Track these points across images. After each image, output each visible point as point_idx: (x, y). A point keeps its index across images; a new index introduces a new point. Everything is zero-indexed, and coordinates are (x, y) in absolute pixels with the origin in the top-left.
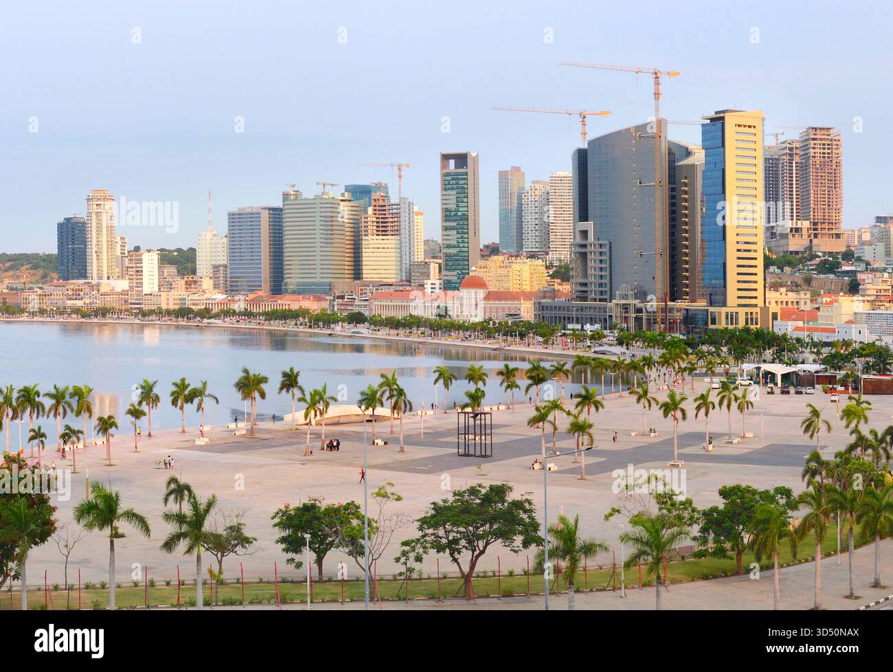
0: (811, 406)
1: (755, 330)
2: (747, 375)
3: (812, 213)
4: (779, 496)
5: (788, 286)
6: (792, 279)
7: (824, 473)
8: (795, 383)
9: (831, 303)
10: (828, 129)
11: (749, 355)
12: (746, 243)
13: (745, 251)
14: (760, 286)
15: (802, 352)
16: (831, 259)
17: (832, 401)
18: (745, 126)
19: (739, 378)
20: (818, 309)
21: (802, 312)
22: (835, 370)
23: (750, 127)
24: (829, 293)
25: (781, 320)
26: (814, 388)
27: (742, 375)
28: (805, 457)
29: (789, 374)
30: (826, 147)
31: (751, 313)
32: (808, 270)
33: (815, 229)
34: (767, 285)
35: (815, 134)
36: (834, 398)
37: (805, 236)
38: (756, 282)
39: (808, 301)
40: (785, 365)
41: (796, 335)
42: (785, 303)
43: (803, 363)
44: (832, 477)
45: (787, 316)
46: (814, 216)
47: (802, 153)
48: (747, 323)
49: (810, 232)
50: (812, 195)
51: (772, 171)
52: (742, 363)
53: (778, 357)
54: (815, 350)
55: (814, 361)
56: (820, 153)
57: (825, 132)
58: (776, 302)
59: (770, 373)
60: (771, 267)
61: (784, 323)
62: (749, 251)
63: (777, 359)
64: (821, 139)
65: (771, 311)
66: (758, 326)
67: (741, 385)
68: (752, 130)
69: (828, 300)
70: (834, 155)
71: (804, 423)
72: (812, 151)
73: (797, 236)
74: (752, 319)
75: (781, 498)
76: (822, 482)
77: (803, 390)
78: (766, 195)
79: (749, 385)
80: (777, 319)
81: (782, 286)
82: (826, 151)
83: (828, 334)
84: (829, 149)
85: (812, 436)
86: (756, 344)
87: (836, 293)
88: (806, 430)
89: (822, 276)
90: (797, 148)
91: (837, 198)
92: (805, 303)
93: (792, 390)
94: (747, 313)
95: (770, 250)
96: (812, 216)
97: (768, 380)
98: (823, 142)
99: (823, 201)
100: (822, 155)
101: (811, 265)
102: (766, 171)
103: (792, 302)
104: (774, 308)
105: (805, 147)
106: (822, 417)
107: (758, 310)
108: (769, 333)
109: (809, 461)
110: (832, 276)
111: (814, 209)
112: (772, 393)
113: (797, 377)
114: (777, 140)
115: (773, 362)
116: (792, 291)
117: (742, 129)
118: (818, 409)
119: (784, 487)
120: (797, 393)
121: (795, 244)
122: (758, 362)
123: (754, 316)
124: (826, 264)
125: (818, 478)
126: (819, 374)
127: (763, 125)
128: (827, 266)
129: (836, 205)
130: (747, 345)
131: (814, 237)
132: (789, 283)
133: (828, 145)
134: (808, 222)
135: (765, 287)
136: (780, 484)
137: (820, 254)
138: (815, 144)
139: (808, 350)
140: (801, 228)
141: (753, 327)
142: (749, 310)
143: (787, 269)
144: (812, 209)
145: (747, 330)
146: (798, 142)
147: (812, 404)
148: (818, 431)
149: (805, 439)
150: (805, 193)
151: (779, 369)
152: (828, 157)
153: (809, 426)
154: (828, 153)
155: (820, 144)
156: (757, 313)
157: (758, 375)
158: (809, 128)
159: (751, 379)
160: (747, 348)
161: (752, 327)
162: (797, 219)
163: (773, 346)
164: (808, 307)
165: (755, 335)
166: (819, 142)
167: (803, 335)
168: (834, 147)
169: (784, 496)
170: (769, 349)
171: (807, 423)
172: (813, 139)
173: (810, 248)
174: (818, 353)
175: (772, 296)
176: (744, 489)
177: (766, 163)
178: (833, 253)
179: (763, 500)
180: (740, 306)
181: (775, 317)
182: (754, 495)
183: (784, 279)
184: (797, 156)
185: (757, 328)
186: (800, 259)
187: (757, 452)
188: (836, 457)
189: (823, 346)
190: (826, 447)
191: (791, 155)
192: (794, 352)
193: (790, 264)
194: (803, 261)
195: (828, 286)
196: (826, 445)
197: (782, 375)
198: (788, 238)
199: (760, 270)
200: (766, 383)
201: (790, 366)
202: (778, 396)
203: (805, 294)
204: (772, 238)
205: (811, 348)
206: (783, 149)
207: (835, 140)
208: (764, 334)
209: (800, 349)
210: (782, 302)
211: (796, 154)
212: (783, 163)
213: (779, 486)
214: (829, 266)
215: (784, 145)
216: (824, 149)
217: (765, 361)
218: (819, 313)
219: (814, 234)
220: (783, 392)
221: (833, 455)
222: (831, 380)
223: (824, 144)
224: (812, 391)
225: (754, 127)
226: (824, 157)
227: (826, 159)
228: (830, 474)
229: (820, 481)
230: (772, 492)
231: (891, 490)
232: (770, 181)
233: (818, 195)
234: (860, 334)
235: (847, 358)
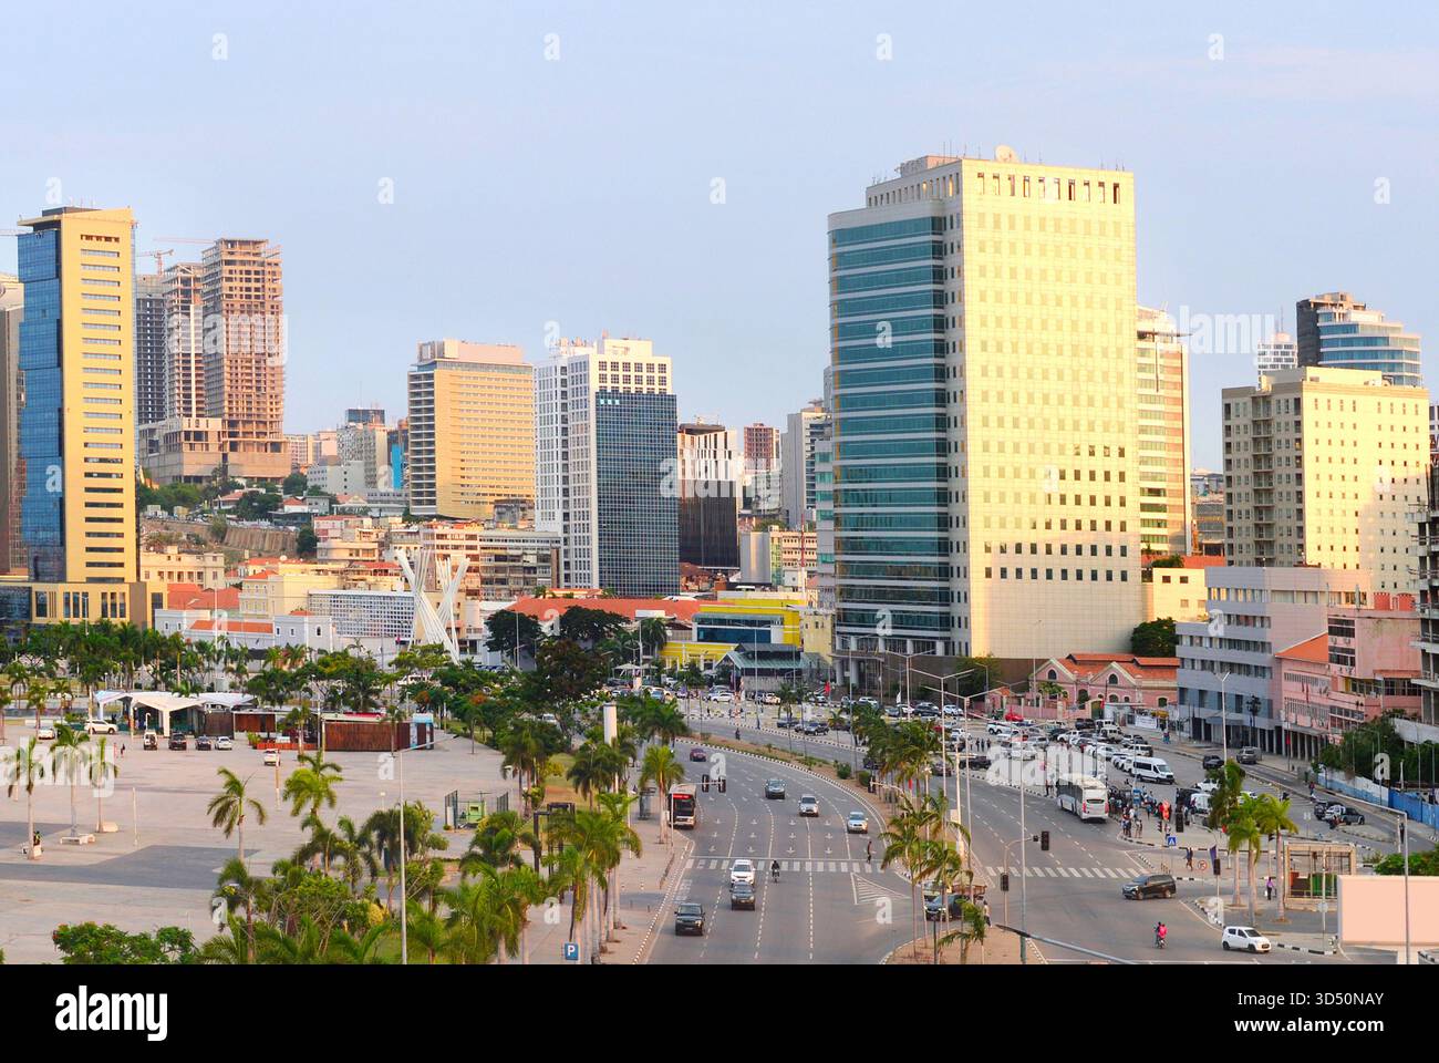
0: (226, 772)
1: (120, 626)
2: (106, 714)
3: (226, 403)
4: (168, 945)
5: (183, 542)
6: (189, 528)
7: (252, 901)
8: (196, 728)
9: (264, 575)
10: (255, 243)
11: (110, 675)
12: (102, 460)
13: (101, 475)
14: (128, 542)
15: (210, 669)
16: (263, 491)
17: (266, 763)
18: (99, 238)
19: (91, 719)
20: (239, 586)
21: (209, 593)
22: (273, 704)
23: (108, 239)
24: (260, 555)
25: (169, 607)
26: (232, 738)
27: (95, 714)
28: (214, 871)
29: (184, 710)
30: (253, 276)
31: (113, 595)
32: (219, 512)
33: (232, 435)
34: (142, 542)
35: (232, 253)
36: (269, 758)
37: (214, 448)
38: (120, 535)
39: (221, 573)
40: (177, 694)
41: (197, 636)
42: (176, 576)
43: (211, 689)
44: (268, 910)
45: (181, 599)
46: (230, 408)
47: (207, 289)
48: (104, 614)
49: (222, 439)
50: (226, 369)
51: (151, 323)
52: (97, 689)
53: (164, 679)
54: (234, 666)
55: (233, 686)
56: (241, 289)
57: (250, 249)
58: (160, 573)
59: (149, 709)
60: (149, 506)
61: (174, 613)
62: (109, 475)
63: (163, 682)
64: (243, 263)
65: (150, 590)
66: (127, 620)
67: (95, 732)
68: (112, 246)
69: (259, 569)
70: (267, 293)
71: (213, 805)
72: (225, 284)
73: (198, 447)
74: (114, 605)
75: (171, 949)
76: (249, 918)
77: (212, 742)
78: (139, 368)
79: (108, 733)
80: (161, 606)
81: (170, 543)
82: (253, 285)
83: (256, 635)
84: (257, 280)
85: (228, 830)
86: (122, 654)
87: (274, 557)
88: (218, 819)
89: (247, 524)
90: (196, 279)
91: (273, 375)
92: (215, 575)
93: (191, 741)
94: (104, 595)
95: (147, 474)
96: (226, 410)
97: (146, 724)
98: (247, 268)
99: (248, 381)
100: (244, 293)
101: (225, 503)
102: (138, 322)
103: (190, 574)
104: (155, 585)
105: (213, 278)
106: (248, 794)
107: (125, 588)
108: (146, 632)
109: (223, 878)
110: (265, 524)
111: (230, 395)
112: (153, 747)
113: (199, 718)
114: (160, 264)
115: (154, 688)
116: (190, 552)
117: (93, 244)
118: (239, 778)
119: (176, 929)
120: (201, 747)
121: (196, 462)
122: (127, 688)
123: (118, 601)
124: (254, 500)
125: (241, 912)
126: (242, 712)
127: (133, 237)
128: (255, 504)
129: (273, 388)
130: (104, 656)
131: (231, 450)
132: (184, 537)
133: (257, 273)
134: (220, 420)
135: (138, 545)
136: (168, 922)
137: (242, 482)
138: (231, 272)
139: (221, 664)
140: (206, 432)
141: (116, 621)
142: (109, 588)
143: (180, 510)
144: (226, 396)
145: (104, 627)
146: (199, 268)
147: (229, 769)
148: (240, 821)
149: (215, 837)
150: (212, 366)
151: (166, 702)
152: (257, 297)
153: (223, 812)
154: (257, 290)
155: (241, 272)
156: (124, 594)
157: (126, 713)
158: (221, 241)
159: (113, 722)
160: (105, 661)
161: (114, 621)
162: (198, 416)
163: (155, 657)
164: (221, 583)
165: (120, 636)
166: (238, 268)
167: (213, 636)
168: (267, 277)
169: (177, 946)
170: (147, 663)
171: (219, 805)
172: (228, 263)
173: (223, 470)
174: (240, 672)
175: (151, 560)
176: (101, 931)
177: (138, 308)
178: (266, 479)
179: (136, 953)
180: (91, 580)
181: (157, 601)
182: (119, 942)
183: (175, 529)
184: (198, 295)
185: (123, 624)
186: (205, 491)
187: (125, 860)
188: (274, 873)
189: (248, 659)
190: (257, 851)
191: (186, 293)
192: (195, 670)
193: (184, 500)
194: (210, 494)
195: (257, 543)
196: (256, 848)
197: (172, 713)
198: (180, 451)
199: (128, 512)
200: (142, 728)
201: (187, 696)
202: (164, 754)
203: (215, 558)
204: (151, 451)
205: (225, 663)
206: (171, 282)
207: (269, 264)
208: (136, 634)
209: (206, 663)
210: (170, 573)
211: (196, 291)
212: (172, 309)
213: (168, 926)
214: (260, 505)
215: (173, 274)
216: (248, 280)
217: (138, 687)
218: (240, 595)
219: (231, 442)
220: (173, 747)
221: (271, 868)
222: (265, 723)
223: (248, 272)
224: (228, 744)
225: (117, 240)
226: (249, 297)
227: (253, 299)
228: (264, 904)
229: (245, 917)
230: (154, 938)
231: (380, 936)
232: (146, 342)
233: (237, 368)
234: (319, 634)
235: (295, 682)
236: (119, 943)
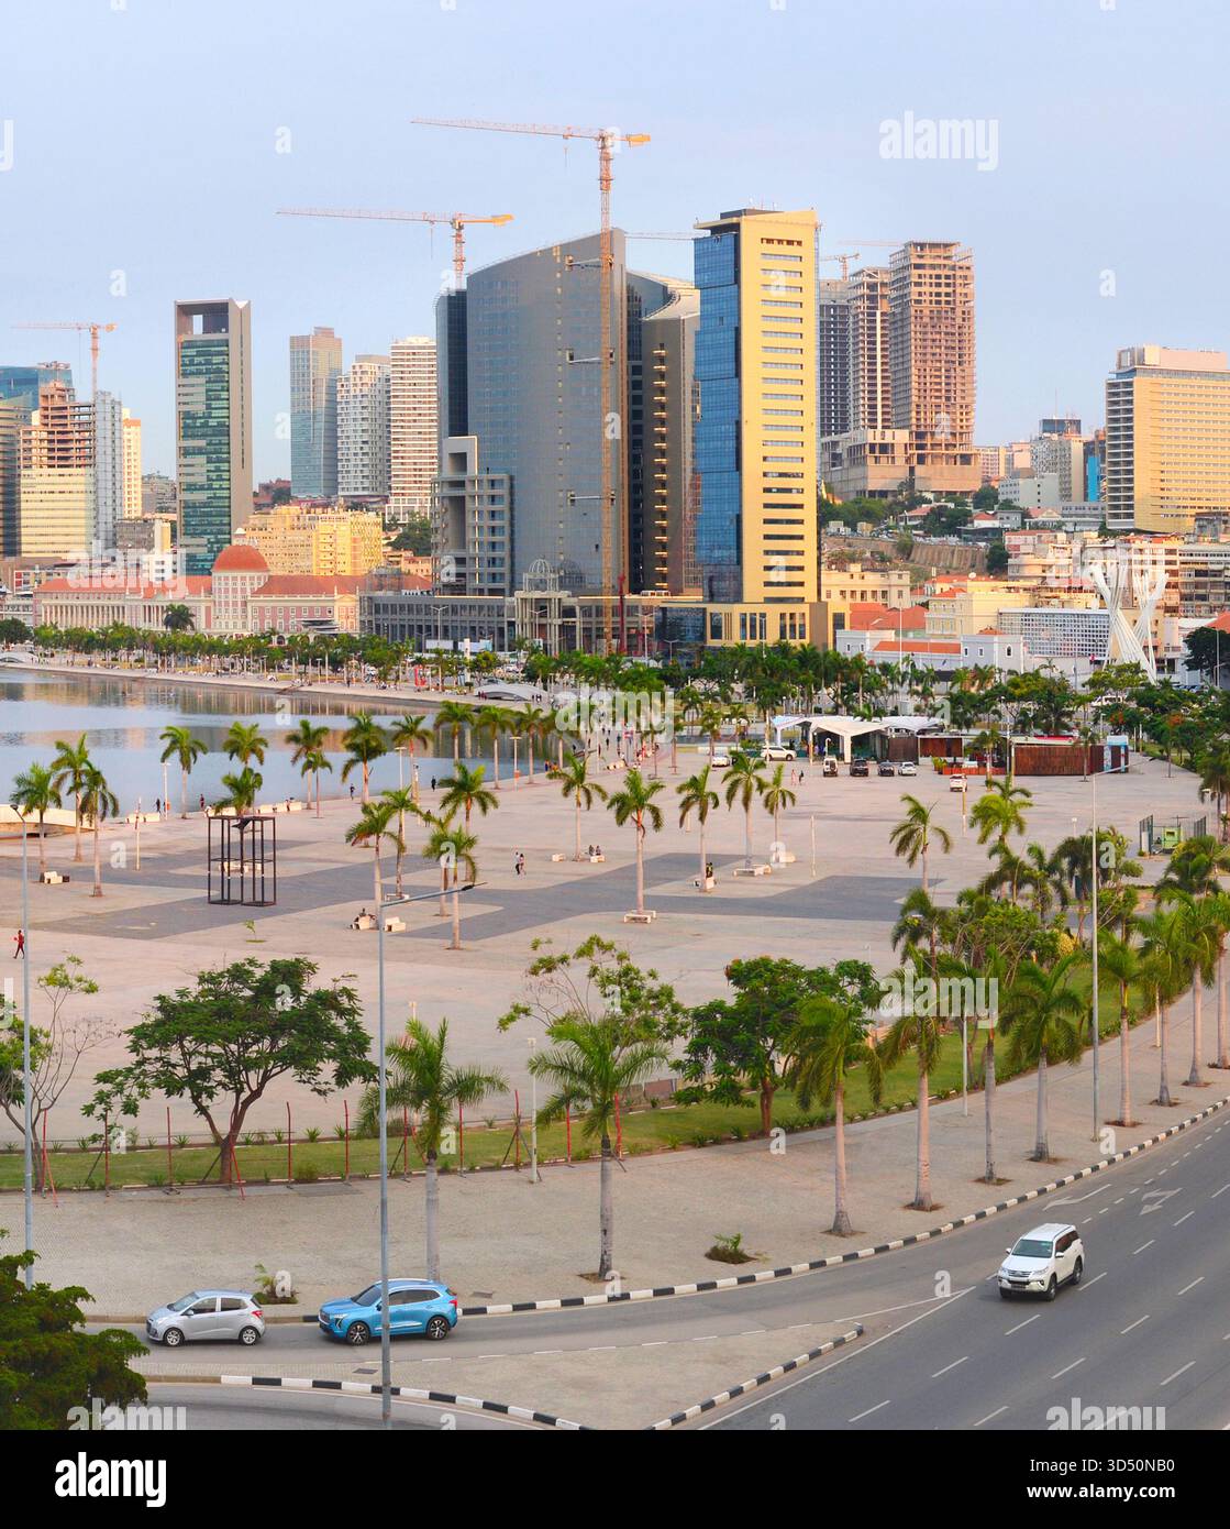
0: (910, 799)
1: (799, 648)
2: (783, 740)
3: (914, 414)
4: (847, 979)
5: (867, 559)
6: (873, 545)
7: (936, 933)
8: (878, 754)
9: (952, 593)
10: (946, 246)
11: (788, 699)
12: (781, 475)
13: (780, 490)
14: (809, 560)
15: (893, 692)
16: (951, 505)
17: (952, 789)
18: (780, 242)
19: (768, 745)
20: (925, 605)
21: (893, 613)
22: (960, 728)
23: (790, 243)
24: (948, 573)
25: (851, 628)
26: (917, 764)
27: (772, 740)
28: (897, 901)
29: (866, 736)
30: (943, 281)
31: (792, 616)
32: (906, 528)
33: (920, 447)
34: (824, 559)
35: (921, 257)
36: (955, 784)
37: (900, 461)
38: (800, 553)
39: (907, 591)
40: (859, 718)
41: (881, 658)
42: (858, 595)
43: (895, 713)
44: (953, 941)
45: (864, 619)
46: (918, 419)
47: (894, 294)
48: (783, 635)
49: (910, 452)
50: (914, 378)
51: (836, 331)
52: (774, 714)
53: (845, 703)
54: (920, 688)
55: (918, 710)
56: (931, 294)
57: (941, 252)
58: (842, 593)
59: (829, 734)
60: (831, 523)
61: (857, 634)
62: (789, 491)
63: (844, 705)
64: (933, 267)
65: (832, 610)
66: (806, 641)
67: (772, 759)
68: (793, 249)
69: (946, 587)
70: (958, 299)
71: (896, 833)
72: (915, 289)
73: (883, 460)
74: (793, 627)
75: (850, 984)
76: (932, 950)
77: (896, 768)
78: (822, 379)
79: (786, 759)
80: (843, 627)
81: (853, 561)
82: (943, 290)
83: (944, 656)
84: (948, 285)
85: (912, 859)
86: (802, 677)
87: (963, 574)
88: (901, 848)
89: (934, 540)
90: (883, 284)
91: (963, 384)
92: (900, 594)
93: (873, 768)
94: (782, 616)
95: (829, 489)
96: (914, 421)
97: (826, 749)
98: (937, 272)
99: (937, 390)
100: (934, 298)
101: (911, 518)
102: (821, 330)
103: (874, 593)
104: (837, 605)
105: (902, 283)
106: (933, 821)
107: (805, 608)
108: (826, 654)
109: (906, 909)
110: (953, 540)
111: (918, 406)
112: (833, 774)
113: (882, 743)
114: (845, 268)
115: (835, 712)
116: (874, 570)
117: (774, 248)
118: (923, 805)
119: (856, 962)
120: (883, 773)
121: (881, 476)
122: (806, 713)
123: (798, 622)
124: (941, 515)
125: (924, 944)
126: (927, 736)
127: (817, 240)
128: (943, 519)
129: (963, 398)
130: (782, 679)
131: (918, 463)
132: (868, 555)
133: (947, 277)
134: (907, 431)
135: (819, 564)
136: (847, 956)
137: (930, 496)
138: (920, 276)
139: (906, 687)
140: (893, 445)
141: (795, 643)
142: (787, 608)
143: (864, 527)
144: (914, 406)
145: (783, 650)
146: (887, 272)
147: (913, 796)
148: (925, 849)
149: (898, 867)
150: (899, 375)
151: (847, 727)
152: (948, 302)
153: (907, 840)
154: (947, 295)
155: (931, 277)
156: (804, 614)
157: (805, 739)
158: (906, 246)
159: (791, 747)
160: (784, 685)
161: (793, 643)
162: (883, 427)
163: (836, 680)
164: (907, 602)
165: (800, 658)
166: (928, 272)
167: (897, 659)
168: (959, 281)
169: (856, 980)
170: (827, 686)
171: (903, 833)
172: (917, 267)
173: (910, 484)
174: (925, 694)
175: (834, 580)
176: (777, 966)
177: (821, 315)
178: (955, 493)
179: (813, 988)
180: (769, 600)
181: (839, 622)
183: (859, 546)
184: (885, 301)
185: (802, 645)
186: (890, 506)
187: (802, 891)
188: (960, 902)
189: (934, 680)
190: (942, 880)
191: (872, 299)
192: (878, 692)
193: (868, 516)
194: (896, 509)
195: (945, 560)
196: (940, 877)
197: (853, 738)
198: (865, 464)
199: (809, 529)
200: (822, 754)
201: (870, 720)
202: (845, 781)
203: (900, 576)
204: (834, 465)
205: (910, 685)
206: (856, 287)
207: (961, 268)
208: (817, 656)
209: (890, 686)
211: (883, 296)
212: (857, 315)
213: (848, 960)
214: (948, 520)
215: (859, 279)
216: (938, 285)
217: (818, 711)
218: (927, 615)
219: (918, 455)
220: (854, 773)
221: (956, 898)
222: (951, 747)
223: (938, 277)
224: (912, 770)
225: (799, 243)
226: (938, 302)
227: (943, 305)
228: (948, 935)
229: (928, 949)
230: (832, 972)
231: (1070, 967)
232: (829, 350)
233: (925, 377)
234: (1009, 654)
235: (983, 704)
236: (795, 977)
